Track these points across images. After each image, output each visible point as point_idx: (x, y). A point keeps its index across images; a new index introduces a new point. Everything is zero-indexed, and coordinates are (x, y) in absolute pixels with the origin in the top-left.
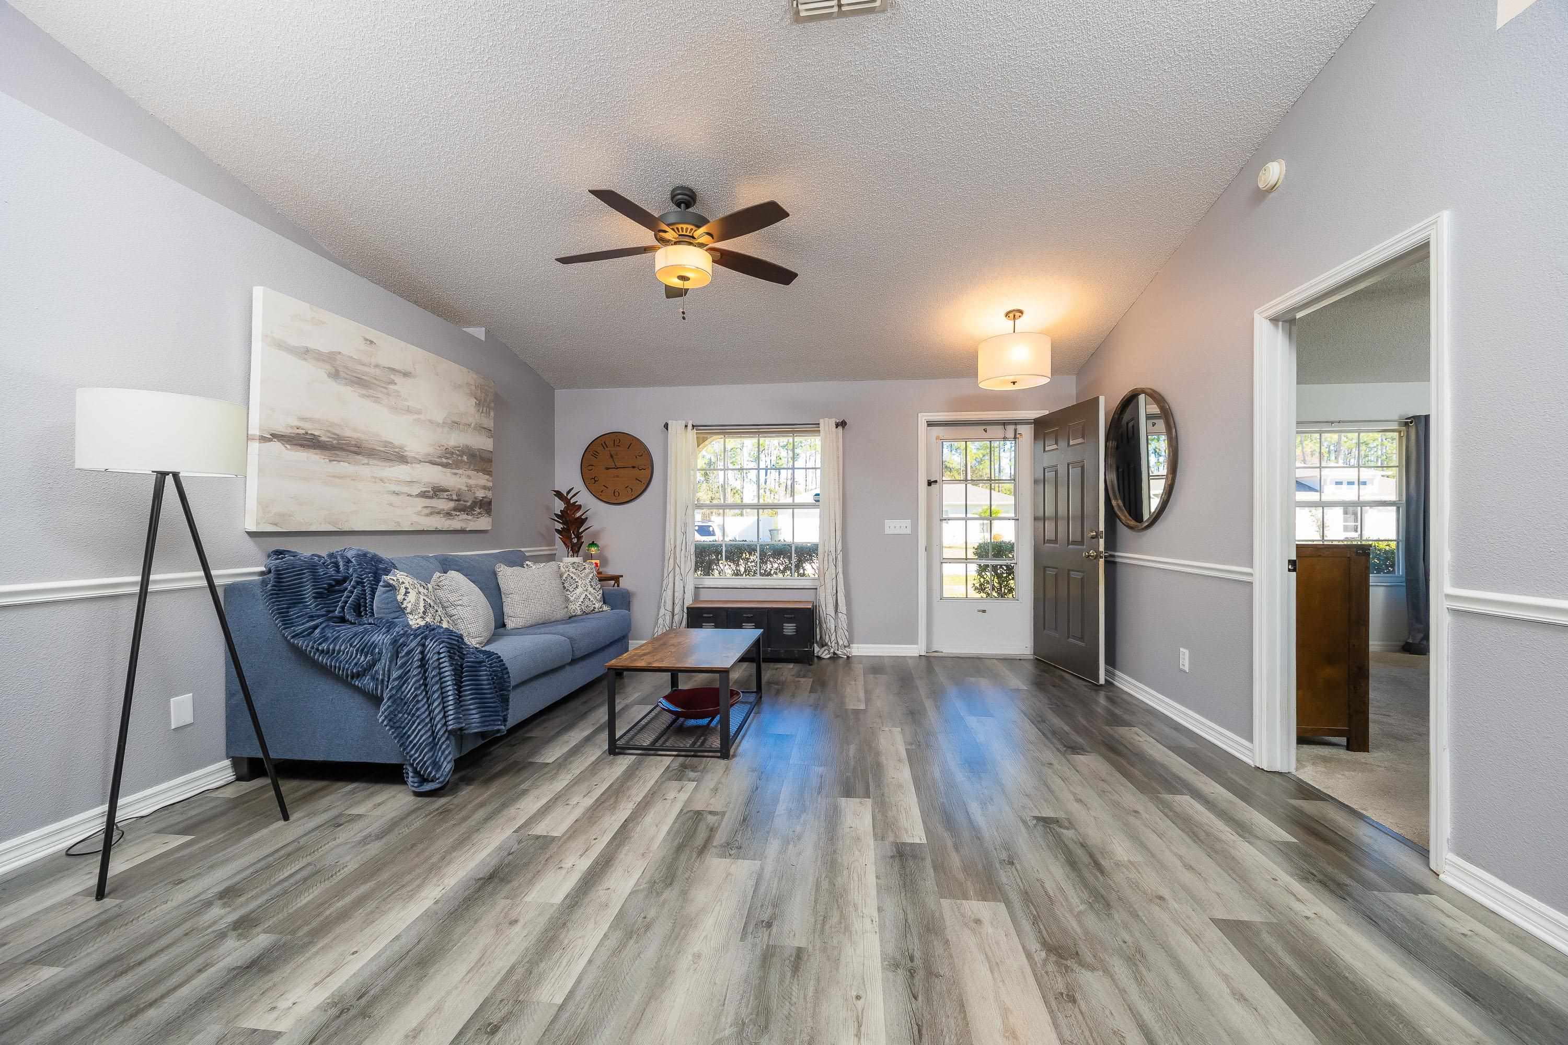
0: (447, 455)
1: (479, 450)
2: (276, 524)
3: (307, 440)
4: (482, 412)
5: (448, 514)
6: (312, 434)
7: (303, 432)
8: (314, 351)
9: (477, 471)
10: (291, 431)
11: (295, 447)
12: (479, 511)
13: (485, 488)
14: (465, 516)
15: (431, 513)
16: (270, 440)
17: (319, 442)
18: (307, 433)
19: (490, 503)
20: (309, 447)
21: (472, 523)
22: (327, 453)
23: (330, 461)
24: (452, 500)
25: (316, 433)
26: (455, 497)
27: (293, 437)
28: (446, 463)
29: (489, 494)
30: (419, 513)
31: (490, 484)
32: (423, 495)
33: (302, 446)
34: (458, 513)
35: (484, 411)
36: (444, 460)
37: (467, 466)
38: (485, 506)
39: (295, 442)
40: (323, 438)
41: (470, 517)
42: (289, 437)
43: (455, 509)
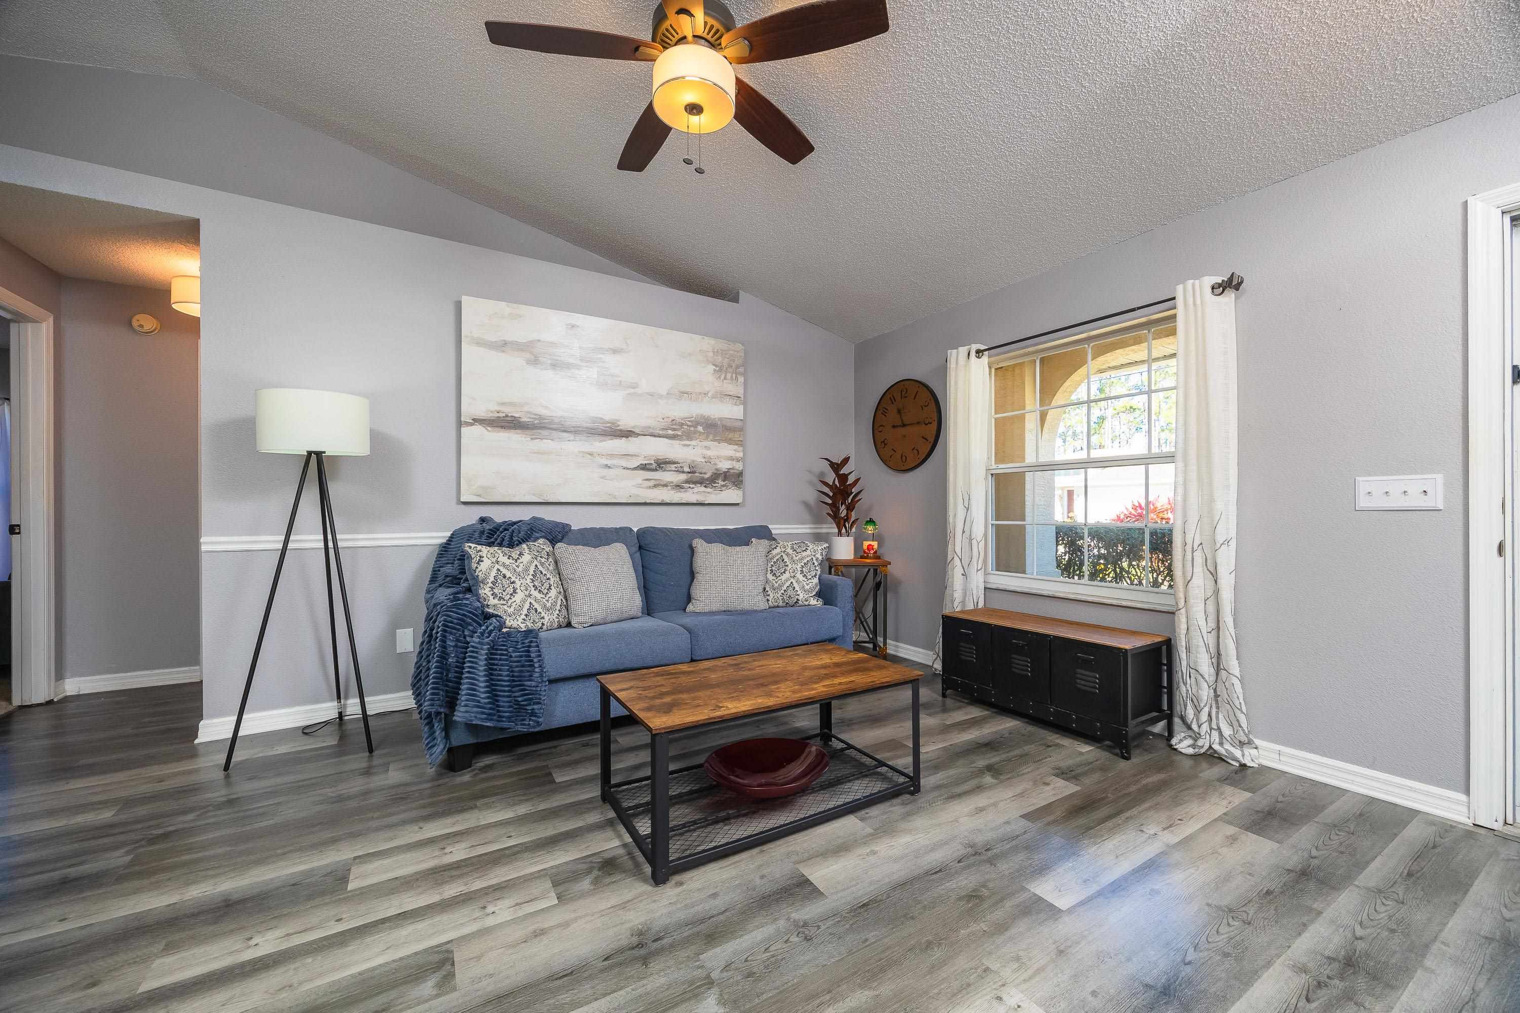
0: (674, 427)
1: (721, 419)
2: (479, 496)
3: (508, 422)
4: (725, 378)
5: (678, 487)
6: (512, 416)
7: (504, 415)
8: (512, 343)
9: (719, 441)
10: (491, 415)
11: (496, 429)
12: (723, 483)
13: (731, 459)
14: (703, 489)
15: (655, 486)
16: (472, 424)
17: (520, 422)
18: (507, 416)
19: (740, 474)
20: (510, 428)
21: (713, 496)
22: (528, 432)
23: (532, 439)
24: (683, 472)
25: (517, 415)
26: (687, 469)
27: (493, 421)
28: (673, 435)
29: (739, 466)
30: (639, 486)
31: (740, 455)
32: (644, 467)
33: (502, 427)
34: (691, 486)
35: (729, 376)
36: (670, 432)
37: (702, 437)
38: (734, 478)
39: (495, 425)
40: (524, 419)
41: (709, 490)
42: (490, 420)
43: (687, 482)
